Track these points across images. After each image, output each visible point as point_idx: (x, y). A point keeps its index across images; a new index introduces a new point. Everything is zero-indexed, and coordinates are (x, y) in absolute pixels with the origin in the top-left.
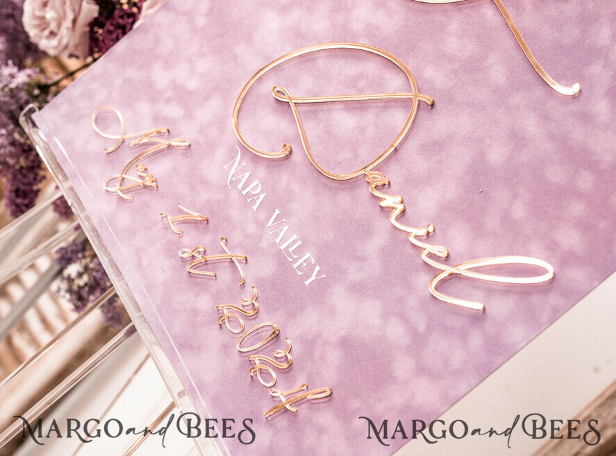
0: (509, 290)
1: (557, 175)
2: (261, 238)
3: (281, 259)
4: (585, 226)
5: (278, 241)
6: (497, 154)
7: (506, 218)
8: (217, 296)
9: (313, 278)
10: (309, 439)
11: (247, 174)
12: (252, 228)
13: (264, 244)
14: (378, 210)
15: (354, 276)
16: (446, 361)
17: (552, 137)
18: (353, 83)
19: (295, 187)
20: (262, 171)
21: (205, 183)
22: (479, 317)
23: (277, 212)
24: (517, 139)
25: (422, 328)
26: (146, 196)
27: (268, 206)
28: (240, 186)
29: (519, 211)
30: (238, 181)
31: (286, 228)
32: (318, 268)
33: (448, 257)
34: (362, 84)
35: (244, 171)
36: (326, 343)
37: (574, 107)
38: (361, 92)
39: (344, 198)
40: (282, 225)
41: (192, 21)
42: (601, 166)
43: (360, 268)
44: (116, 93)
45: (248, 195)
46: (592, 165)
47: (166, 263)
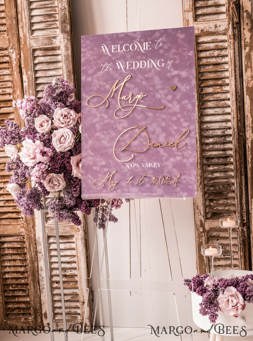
0: (186, 138)
1: (174, 119)
3: (151, 168)
4: (186, 121)
5: (148, 167)
6: (163, 124)
7: (175, 130)
8: (148, 183)
9: (159, 165)
10: (184, 182)
11: (131, 164)
12: (142, 170)
13: (146, 169)
14: (157, 148)
15: (164, 159)
16: (189, 154)
17: (168, 115)
18: (131, 137)
19: (140, 158)
20: (133, 162)
21: (126, 172)
22: (186, 144)
23: (142, 164)
24: (164, 120)
25: (181, 154)
26: (119, 185)
27: (140, 165)
28: (132, 167)
29: (175, 128)
32: (158, 163)
33: (174, 143)
34: (132, 135)
35: (130, 165)
36: (171, 170)
37: (166, 109)
38: (134, 137)
39: (150, 152)
40: (146, 164)
41: (90, 156)
42: (179, 112)
43: (164, 157)
44: (92, 178)
45: (135, 167)
46: (178, 113)
47: (135, 188)
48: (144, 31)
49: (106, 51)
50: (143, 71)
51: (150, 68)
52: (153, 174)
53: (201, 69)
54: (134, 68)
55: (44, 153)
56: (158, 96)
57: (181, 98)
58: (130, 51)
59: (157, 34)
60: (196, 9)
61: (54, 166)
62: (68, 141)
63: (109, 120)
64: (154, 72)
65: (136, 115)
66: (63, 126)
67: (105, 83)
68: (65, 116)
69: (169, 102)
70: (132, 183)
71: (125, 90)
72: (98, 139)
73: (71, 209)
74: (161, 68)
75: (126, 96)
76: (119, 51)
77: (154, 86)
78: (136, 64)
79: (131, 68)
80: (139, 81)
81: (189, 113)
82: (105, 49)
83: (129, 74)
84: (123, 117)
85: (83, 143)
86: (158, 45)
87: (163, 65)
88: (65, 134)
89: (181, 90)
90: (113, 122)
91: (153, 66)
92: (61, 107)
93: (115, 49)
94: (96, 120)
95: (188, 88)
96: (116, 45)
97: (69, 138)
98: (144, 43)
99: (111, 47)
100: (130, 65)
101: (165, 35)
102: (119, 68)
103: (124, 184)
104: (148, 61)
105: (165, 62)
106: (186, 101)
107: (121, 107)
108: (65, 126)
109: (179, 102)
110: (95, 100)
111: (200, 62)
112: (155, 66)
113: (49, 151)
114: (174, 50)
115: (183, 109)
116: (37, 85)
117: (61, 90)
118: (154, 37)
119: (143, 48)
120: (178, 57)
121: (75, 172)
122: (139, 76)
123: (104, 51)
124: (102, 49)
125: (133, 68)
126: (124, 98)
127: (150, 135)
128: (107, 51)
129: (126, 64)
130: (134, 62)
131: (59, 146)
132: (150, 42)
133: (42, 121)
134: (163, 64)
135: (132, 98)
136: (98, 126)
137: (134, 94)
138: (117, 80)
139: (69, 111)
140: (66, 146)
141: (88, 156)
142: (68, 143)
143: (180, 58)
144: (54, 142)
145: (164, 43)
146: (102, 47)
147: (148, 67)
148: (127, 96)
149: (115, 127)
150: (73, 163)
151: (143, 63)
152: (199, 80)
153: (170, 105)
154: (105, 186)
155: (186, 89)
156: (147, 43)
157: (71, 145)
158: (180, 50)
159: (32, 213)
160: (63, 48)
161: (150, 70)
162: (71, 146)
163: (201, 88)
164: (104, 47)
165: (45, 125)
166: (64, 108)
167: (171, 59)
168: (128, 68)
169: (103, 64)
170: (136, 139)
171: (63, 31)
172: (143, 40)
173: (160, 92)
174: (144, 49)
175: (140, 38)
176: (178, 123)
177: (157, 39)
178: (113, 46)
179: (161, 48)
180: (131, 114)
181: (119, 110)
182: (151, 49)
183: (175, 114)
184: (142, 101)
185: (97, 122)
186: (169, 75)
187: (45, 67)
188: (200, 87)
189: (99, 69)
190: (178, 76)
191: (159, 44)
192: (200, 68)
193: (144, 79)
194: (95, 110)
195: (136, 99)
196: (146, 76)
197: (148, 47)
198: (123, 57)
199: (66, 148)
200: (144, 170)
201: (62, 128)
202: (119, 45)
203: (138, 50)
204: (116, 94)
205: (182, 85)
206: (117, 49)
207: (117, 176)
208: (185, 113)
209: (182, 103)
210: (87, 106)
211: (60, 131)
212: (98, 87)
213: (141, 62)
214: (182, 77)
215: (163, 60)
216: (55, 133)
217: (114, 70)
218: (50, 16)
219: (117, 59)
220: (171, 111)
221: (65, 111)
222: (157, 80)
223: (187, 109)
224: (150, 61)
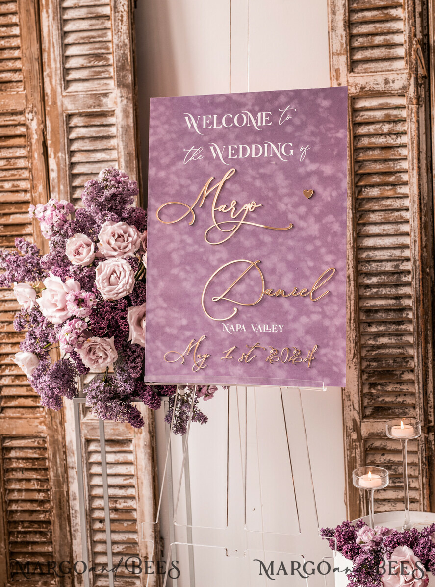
0: (329, 282)
1: (310, 247)
2: (256, 335)
3: (267, 334)
4: (330, 252)
5: (261, 331)
6: (290, 257)
7: (310, 268)
8: (262, 359)
9: (281, 329)
10: (325, 359)
11: (232, 326)
12: (250, 336)
13: (258, 335)
14: (278, 298)
15: (290, 317)
16: (334, 310)
17: (299, 241)
18: (233, 277)
19: (249, 315)
20: (235, 321)
21: (224, 340)
22: (330, 294)
23: (252, 325)
24: (290, 249)
25: (320, 310)
26: (210, 360)
27: (248, 327)
28: (234, 330)
29: (311, 264)
30: (232, 330)
31: (259, 326)
32: (279, 325)
33: (308, 290)
34: (235, 274)
35: (230, 326)
36: (303, 337)
37: (296, 229)
38: (237, 277)
39: (265, 304)
40: (257, 326)
41: (162, 308)
42: (318, 236)
43: (290, 314)
44: (163, 348)
45: (239, 330)
46: (315, 238)
47: (238, 367)
48: (260, 93)
49: (192, 126)
50: (257, 163)
51: (269, 157)
52: (269, 344)
53: (359, 155)
54: (241, 156)
55: (80, 302)
56: (282, 207)
57: (321, 212)
58: (234, 126)
59: (283, 99)
60: (352, 50)
61: (98, 323)
62: (123, 282)
63: (196, 247)
64: (276, 164)
65: (242, 239)
66: (114, 253)
67: (189, 182)
68: (119, 237)
69: (302, 217)
70: (233, 358)
71: (224, 194)
72: (176, 280)
73: (125, 398)
74: (288, 158)
75: (225, 206)
76: (215, 126)
77: (275, 189)
78: (244, 149)
79: (236, 157)
80: (249, 180)
81: (336, 239)
82: (190, 122)
83: (233, 167)
84: (219, 241)
85: (149, 285)
86: (283, 118)
87: (292, 153)
88: (118, 269)
89: (323, 197)
90: (202, 250)
91: (275, 154)
92: (113, 221)
93: (208, 122)
94: (172, 246)
95: (334, 194)
96: (210, 116)
97: (125, 276)
98: (260, 114)
99: (201, 119)
100: (233, 152)
101: (296, 101)
102: (214, 156)
103: (219, 359)
104: (266, 145)
105: (296, 147)
106: (330, 218)
107: (216, 224)
108: (118, 255)
109: (319, 218)
110: (172, 211)
111: (357, 143)
112: (278, 154)
113: (89, 297)
114: (311, 128)
115: (325, 230)
116: (74, 176)
117: (113, 190)
118: (276, 103)
119: (257, 122)
120: (317, 140)
121: (134, 336)
122: (250, 171)
123: (189, 126)
124: (186, 122)
125: (238, 156)
126: (222, 208)
127: (266, 276)
128: (195, 125)
129: (227, 149)
130: (241, 146)
131: (107, 289)
132: (270, 113)
133: (78, 244)
134: (292, 151)
135: (236, 209)
136: (175, 257)
137: (240, 202)
138: (209, 176)
139: (127, 227)
140: (119, 290)
141: (157, 308)
142: (124, 285)
143: (321, 141)
144: (98, 282)
145: (293, 113)
146: (187, 118)
147: (266, 155)
148: (228, 204)
149: (205, 259)
150: (131, 319)
151: (257, 149)
152: (356, 174)
153: (302, 224)
154: (186, 363)
155: (331, 196)
156: (264, 114)
157: (128, 287)
158: (321, 127)
159: (58, 402)
160: (119, 113)
161: (269, 161)
162: (128, 290)
163: (359, 189)
164: (190, 119)
165: (84, 251)
166: (117, 222)
167: (305, 143)
168: (230, 157)
169: (188, 147)
170: (241, 281)
171: (121, 84)
172: (257, 108)
173: (286, 200)
174: (259, 124)
175: (253, 105)
176: (315, 255)
177: (283, 107)
178: (204, 117)
179: (289, 122)
180: (235, 237)
181: (213, 230)
182: (270, 124)
183: (310, 239)
184: (253, 215)
185: (173, 250)
186: (301, 170)
187: (87, 145)
188: (356, 186)
189: (180, 157)
190: (318, 173)
191: (285, 115)
192: (357, 154)
193: (257, 176)
194: (170, 227)
195: (244, 211)
196: (262, 171)
197: (266, 120)
198: (222, 138)
199: (120, 293)
200: (255, 337)
201: (114, 257)
202: (215, 116)
203: (248, 125)
204: (208, 202)
205: (325, 189)
206: (212, 123)
207: (208, 346)
208: (329, 239)
209: (324, 221)
210: (158, 221)
211: (110, 264)
212: (178, 188)
213: (253, 146)
214: (325, 175)
215: (291, 144)
216: (101, 266)
217: (205, 159)
218: (98, 57)
219: (211, 140)
220: (304, 234)
221: (119, 227)
222: (280, 179)
223: (332, 231)
224: (269, 145)
